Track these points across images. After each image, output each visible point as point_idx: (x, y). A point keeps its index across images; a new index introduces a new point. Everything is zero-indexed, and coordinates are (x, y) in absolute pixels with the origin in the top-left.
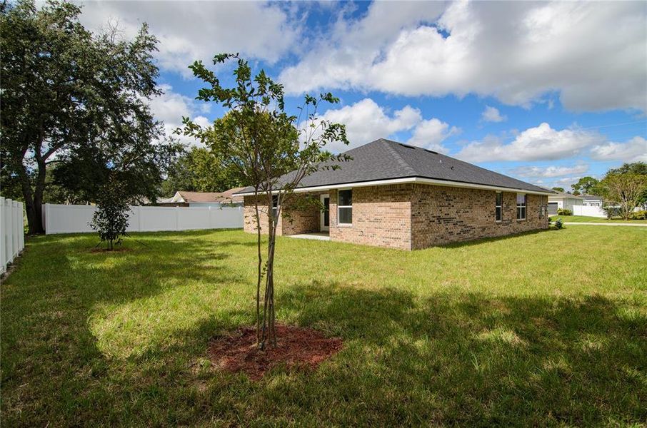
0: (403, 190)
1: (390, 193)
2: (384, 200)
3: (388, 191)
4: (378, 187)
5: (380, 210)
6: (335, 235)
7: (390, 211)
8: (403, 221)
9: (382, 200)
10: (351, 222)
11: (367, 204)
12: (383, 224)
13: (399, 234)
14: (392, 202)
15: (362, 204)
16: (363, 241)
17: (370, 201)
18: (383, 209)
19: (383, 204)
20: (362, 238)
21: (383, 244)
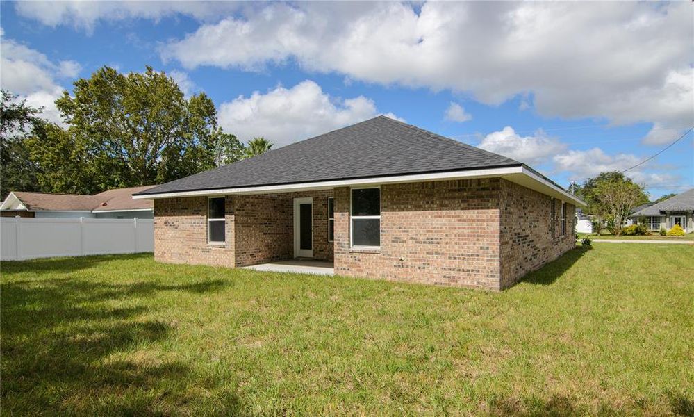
0: (483, 189)
1: (457, 194)
2: (446, 206)
3: (455, 190)
4: (434, 184)
5: (437, 223)
6: (345, 266)
7: (457, 224)
8: (484, 242)
9: (441, 207)
10: (378, 244)
11: (411, 213)
12: (444, 247)
13: (475, 264)
14: (463, 209)
15: (402, 213)
16: (402, 275)
17: (418, 207)
18: (444, 220)
19: (444, 212)
20: (401, 269)
21: (443, 280)
